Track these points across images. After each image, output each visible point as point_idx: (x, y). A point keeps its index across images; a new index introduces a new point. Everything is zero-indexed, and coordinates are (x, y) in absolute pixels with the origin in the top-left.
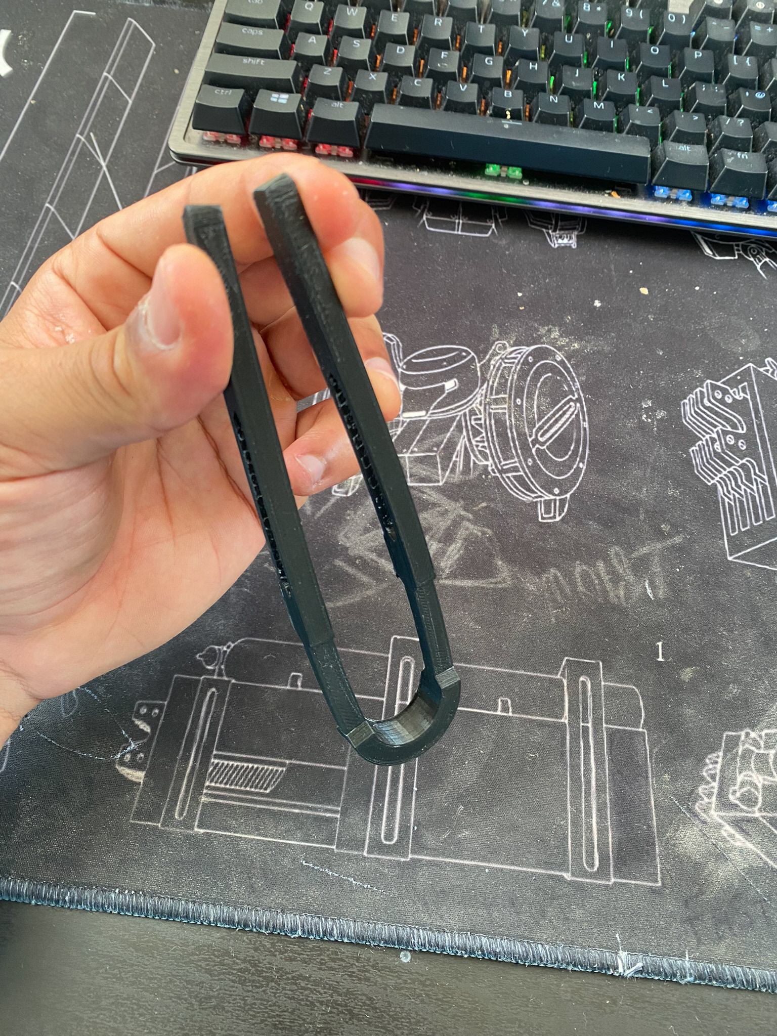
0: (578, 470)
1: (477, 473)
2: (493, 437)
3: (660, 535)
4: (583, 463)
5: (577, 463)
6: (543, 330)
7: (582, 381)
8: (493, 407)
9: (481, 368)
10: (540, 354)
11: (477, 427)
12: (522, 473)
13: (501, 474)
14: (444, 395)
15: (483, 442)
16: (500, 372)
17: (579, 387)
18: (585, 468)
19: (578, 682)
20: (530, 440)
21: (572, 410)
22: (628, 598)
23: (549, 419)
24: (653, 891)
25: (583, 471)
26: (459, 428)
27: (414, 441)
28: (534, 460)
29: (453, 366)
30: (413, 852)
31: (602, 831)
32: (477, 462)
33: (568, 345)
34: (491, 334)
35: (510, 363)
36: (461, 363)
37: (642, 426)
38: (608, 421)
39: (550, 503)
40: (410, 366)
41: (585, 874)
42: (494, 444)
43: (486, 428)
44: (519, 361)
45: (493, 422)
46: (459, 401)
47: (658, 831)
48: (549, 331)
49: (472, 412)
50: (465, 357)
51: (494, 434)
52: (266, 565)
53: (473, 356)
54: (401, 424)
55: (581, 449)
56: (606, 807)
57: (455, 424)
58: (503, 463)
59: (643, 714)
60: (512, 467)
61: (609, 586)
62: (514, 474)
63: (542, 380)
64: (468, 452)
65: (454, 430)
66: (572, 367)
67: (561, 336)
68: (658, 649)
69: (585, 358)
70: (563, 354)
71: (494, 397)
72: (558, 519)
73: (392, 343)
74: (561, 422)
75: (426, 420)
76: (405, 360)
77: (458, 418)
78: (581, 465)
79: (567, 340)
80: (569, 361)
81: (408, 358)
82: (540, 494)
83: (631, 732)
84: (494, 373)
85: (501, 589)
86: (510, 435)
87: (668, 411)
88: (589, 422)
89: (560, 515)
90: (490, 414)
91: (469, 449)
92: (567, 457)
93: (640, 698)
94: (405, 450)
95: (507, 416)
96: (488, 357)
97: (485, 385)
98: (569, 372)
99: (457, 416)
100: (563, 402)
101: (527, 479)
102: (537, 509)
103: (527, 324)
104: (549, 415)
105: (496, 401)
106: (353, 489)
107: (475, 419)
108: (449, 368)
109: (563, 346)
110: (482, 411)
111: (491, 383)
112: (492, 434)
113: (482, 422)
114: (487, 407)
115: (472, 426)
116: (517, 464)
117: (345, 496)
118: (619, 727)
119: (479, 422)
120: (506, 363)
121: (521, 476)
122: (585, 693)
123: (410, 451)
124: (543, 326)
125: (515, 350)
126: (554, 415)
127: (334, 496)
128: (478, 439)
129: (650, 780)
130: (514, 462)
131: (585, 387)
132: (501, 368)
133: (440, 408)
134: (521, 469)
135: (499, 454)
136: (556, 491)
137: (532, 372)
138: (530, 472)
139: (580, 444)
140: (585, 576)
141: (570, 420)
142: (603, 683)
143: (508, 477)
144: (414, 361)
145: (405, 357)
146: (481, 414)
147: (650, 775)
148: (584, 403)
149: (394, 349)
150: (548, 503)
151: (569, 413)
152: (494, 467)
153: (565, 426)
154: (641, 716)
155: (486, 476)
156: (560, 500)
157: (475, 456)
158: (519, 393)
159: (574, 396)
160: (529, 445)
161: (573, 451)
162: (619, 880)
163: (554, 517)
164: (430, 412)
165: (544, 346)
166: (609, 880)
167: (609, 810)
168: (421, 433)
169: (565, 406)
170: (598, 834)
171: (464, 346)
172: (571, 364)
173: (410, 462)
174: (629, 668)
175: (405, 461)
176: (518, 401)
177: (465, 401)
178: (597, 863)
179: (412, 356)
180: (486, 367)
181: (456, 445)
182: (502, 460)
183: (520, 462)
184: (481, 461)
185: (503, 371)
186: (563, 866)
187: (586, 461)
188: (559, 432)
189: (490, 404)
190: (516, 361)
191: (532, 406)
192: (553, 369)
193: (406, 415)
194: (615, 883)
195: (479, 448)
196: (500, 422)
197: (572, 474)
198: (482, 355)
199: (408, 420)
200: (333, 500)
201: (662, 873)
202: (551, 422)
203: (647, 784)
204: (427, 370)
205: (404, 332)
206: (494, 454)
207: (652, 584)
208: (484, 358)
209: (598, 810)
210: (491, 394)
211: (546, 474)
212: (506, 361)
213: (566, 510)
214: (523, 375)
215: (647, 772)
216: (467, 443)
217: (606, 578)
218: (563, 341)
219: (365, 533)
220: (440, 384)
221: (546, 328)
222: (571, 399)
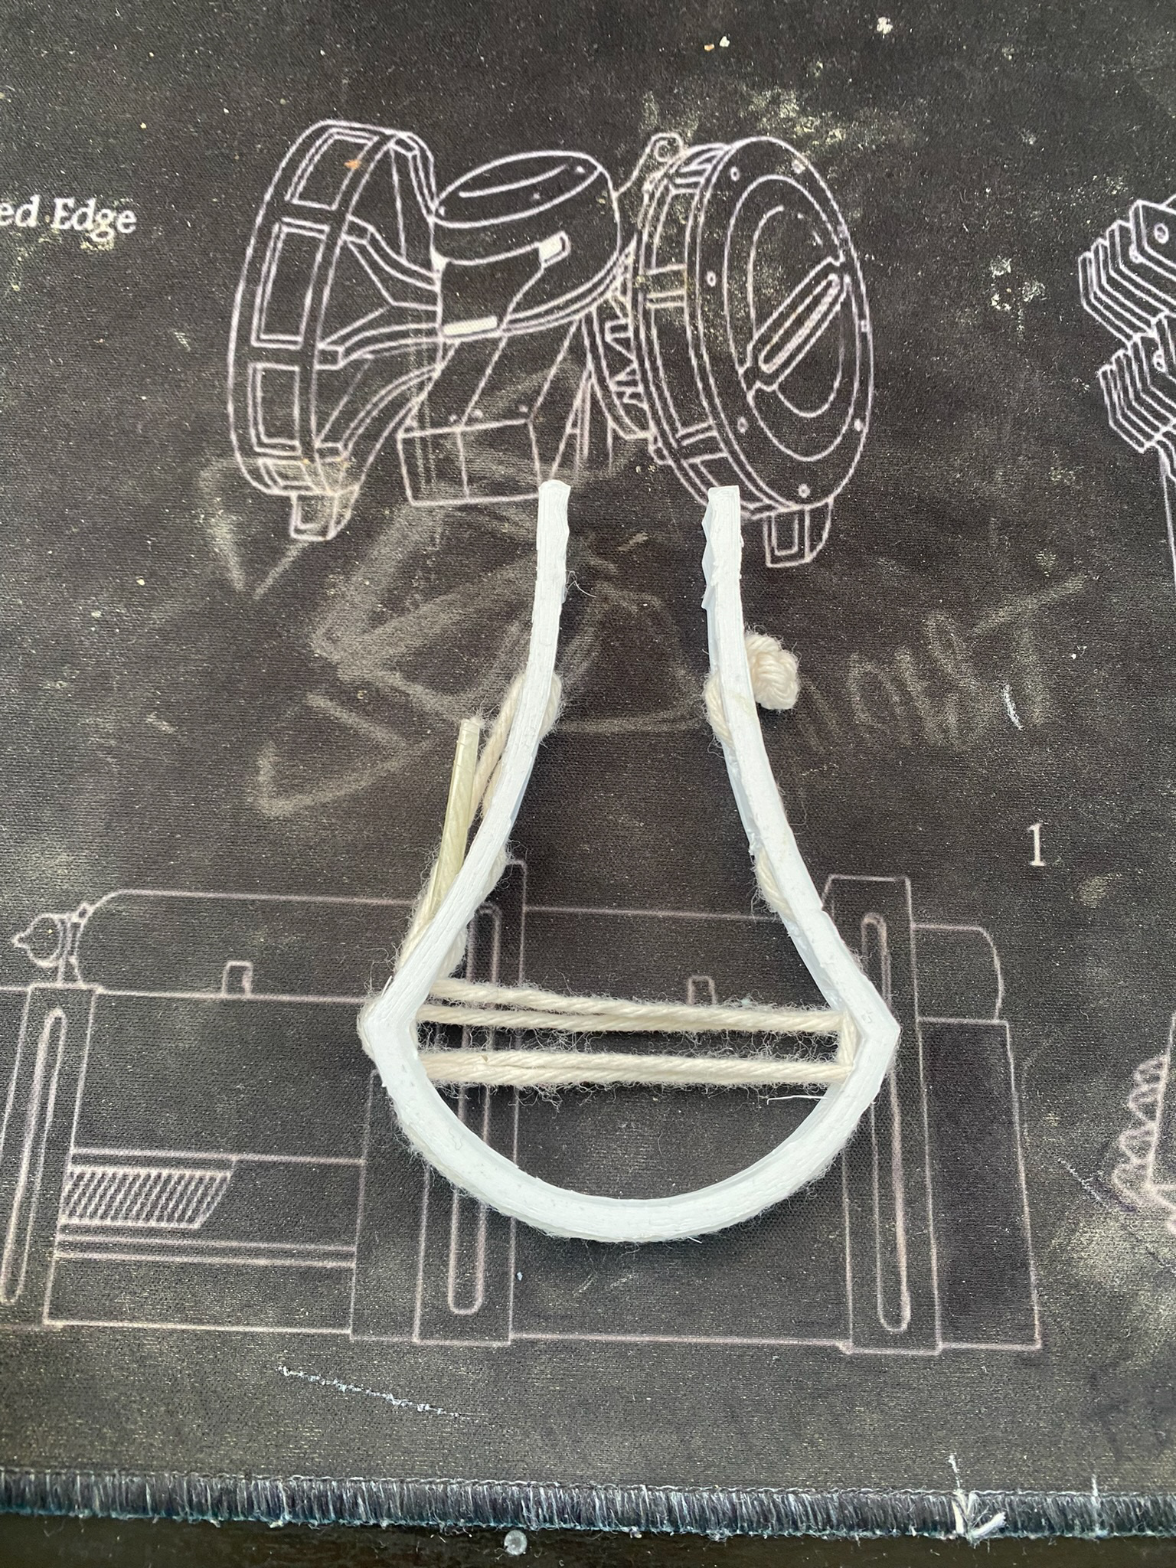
0: (852, 436)
1: (623, 461)
2: (655, 369)
3: (1038, 579)
4: (863, 420)
5: (848, 420)
6: (760, 101)
7: (854, 221)
8: (653, 295)
9: (620, 200)
10: (755, 160)
11: (619, 348)
12: (725, 454)
13: (677, 461)
14: (538, 275)
15: (634, 383)
16: (666, 208)
17: (847, 234)
18: (866, 430)
19: (859, 929)
20: (741, 371)
21: (833, 292)
22: (966, 724)
23: (783, 317)
24: (1025, 1361)
25: (863, 440)
26: (577, 353)
27: (474, 392)
28: (751, 420)
29: (556, 202)
30: (519, 1328)
31: (918, 1246)
32: (621, 433)
33: (821, 132)
34: (640, 118)
35: (688, 186)
36: (573, 193)
37: (992, 325)
38: (915, 314)
39: (791, 521)
40: (455, 208)
41: (882, 1339)
42: (659, 388)
43: (639, 348)
44: (708, 180)
45: (654, 332)
46: (574, 287)
47: (1034, 1234)
48: (775, 101)
49: (606, 313)
50: (583, 178)
51: (659, 362)
52: (151, 719)
53: (601, 174)
54: (440, 353)
55: (856, 385)
56: (924, 1195)
57: (566, 343)
58: (682, 432)
59: (1001, 987)
60: (702, 441)
61: (923, 705)
62: (708, 457)
63: (762, 223)
64: (601, 413)
65: (565, 359)
66: (830, 187)
67: (803, 112)
68: (1032, 839)
69: (863, 163)
70: (809, 158)
71: (654, 271)
72: (809, 558)
73: (409, 155)
74: (810, 324)
75: (500, 339)
76: (444, 195)
77: (573, 329)
78: (858, 425)
79: (817, 123)
80: (823, 175)
81: (450, 188)
82: (767, 501)
83: (976, 1030)
84: (651, 212)
85: (685, 733)
86: (694, 362)
87: (1050, 283)
88: (872, 320)
89: (812, 548)
90: (646, 313)
91: (602, 404)
92: (826, 407)
93: (995, 951)
94: (453, 418)
95: (687, 317)
96: (636, 174)
97: (633, 244)
98: (824, 202)
99: (570, 323)
100: (812, 274)
101: (736, 468)
102: (762, 539)
103: (723, 89)
104: (781, 309)
105: (660, 282)
106: (338, 522)
107: (614, 330)
108: (548, 206)
109: (809, 137)
110: (629, 307)
111: (645, 237)
112: (653, 362)
113: (630, 334)
114: (640, 298)
115: (606, 345)
116: (715, 433)
117: (321, 539)
118: (952, 1020)
119: (622, 335)
120: (677, 186)
121: (725, 460)
122: (875, 950)
123: (465, 419)
124: (760, 87)
125: (698, 154)
126: (793, 307)
127: (295, 541)
128: (622, 377)
129: (1017, 1128)
130: (706, 428)
131: (859, 235)
132: (669, 199)
133: (531, 308)
134: (722, 445)
135: (672, 410)
136: (804, 491)
137: (739, 205)
138: (743, 450)
139: (854, 373)
140: (872, 687)
141: (830, 317)
142: (913, 926)
143: (693, 467)
144: (463, 194)
145: (441, 187)
146: (625, 315)
147: (1016, 1118)
148: (860, 274)
149: (416, 170)
150: (784, 523)
151: (827, 300)
152: (660, 444)
153: (819, 333)
154: (996, 991)
155: (644, 468)
156: (812, 511)
157: (617, 419)
158: (712, 260)
159: (837, 258)
160: (739, 383)
161: (839, 391)
162: (954, 1346)
163: (801, 554)
164: (508, 317)
165: (764, 138)
166: (933, 1347)
167: (930, 1201)
168: (489, 371)
169: (818, 283)
170: (908, 1252)
171: (581, 149)
172: (827, 181)
173: (466, 444)
174: (969, 887)
175: (454, 444)
176: (711, 278)
177: (588, 285)
178: (907, 1313)
179: (458, 183)
180: (631, 201)
181: (573, 396)
182: (678, 424)
183: (720, 427)
184: (631, 431)
185: (672, 206)
186: (835, 1326)
187: (868, 413)
188: (807, 348)
189: (645, 289)
190: (702, 180)
191: (743, 289)
192: (785, 194)
193: (453, 328)
194: (945, 1352)
195: (626, 400)
196: (670, 332)
197: (838, 448)
198: (621, 170)
199: (457, 342)
200: (293, 552)
201: (1043, 1323)
202: (787, 324)
203: (1011, 1135)
204: (496, 215)
205: (436, 125)
206: (660, 413)
207: (1016, 694)
208: (627, 178)
209: (909, 1203)
210: (648, 265)
211: (778, 450)
212: (679, 181)
213: (825, 535)
214: (719, 213)
215: (1009, 1112)
216: (597, 388)
217: (916, 687)
218: (806, 126)
219: (374, 627)
220: (528, 248)
221: (768, 94)
222: (830, 264)
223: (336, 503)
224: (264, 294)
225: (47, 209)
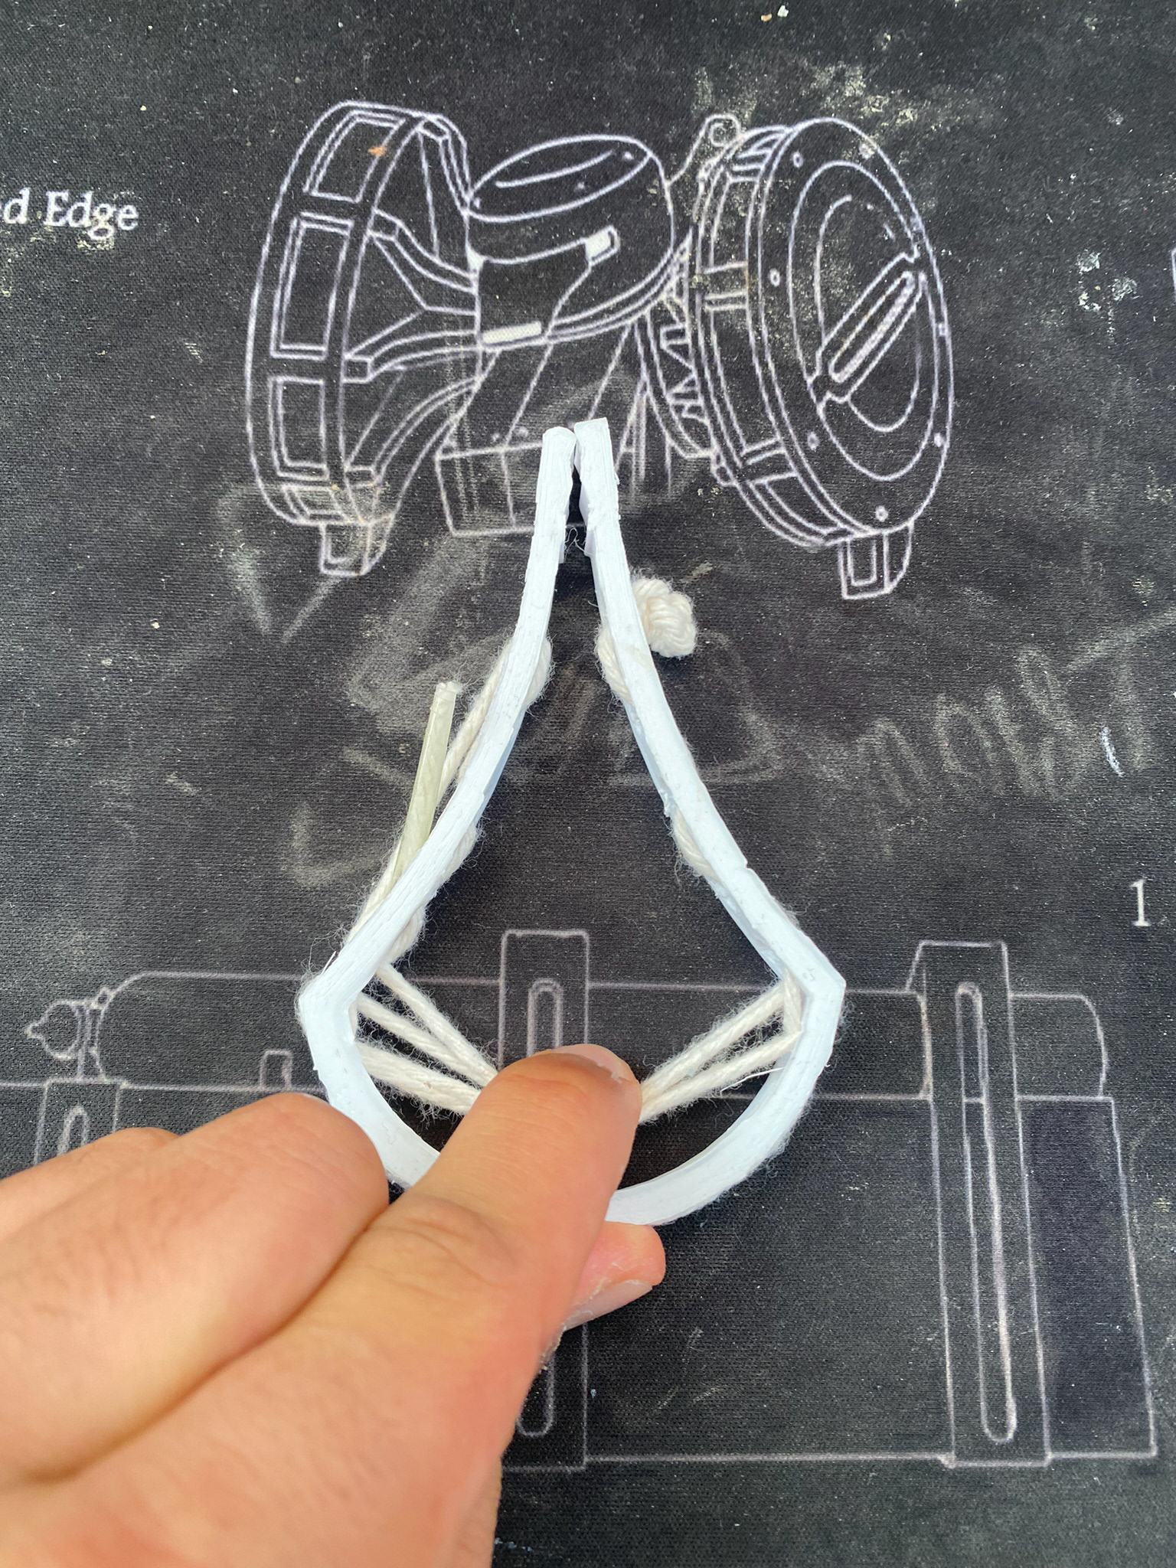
0: (932, 452)
1: (683, 483)
2: (716, 380)
3: (1134, 609)
4: (944, 434)
5: (928, 434)
6: (823, 78)
7: (929, 211)
8: (711, 297)
9: (673, 190)
10: (820, 144)
11: (676, 356)
12: (794, 474)
13: (741, 480)
14: (585, 275)
15: (692, 395)
16: (723, 199)
17: (921, 227)
18: (947, 446)
19: (952, 1000)
20: (810, 380)
21: (907, 291)
22: (1063, 772)
23: (854, 320)
24: (1143, 1470)
25: (944, 456)
26: (630, 362)
27: (518, 407)
28: (822, 435)
29: (603, 192)
30: (594, 1450)
31: (1022, 1348)
32: (681, 452)
33: (890, 112)
34: (692, 95)
35: (747, 173)
36: (621, 182)
37: (1080, 327)
38: (996, 316)
39: (868, 549)
40: (491, 199)
41: (988, 1451)
42: (720, 400)
43: (698, 356)
44: (769, 167)
45: (714, 338)
46: (625, 289)
47: (1147, 1332)
48: (840, 77)
49: (661, 317)
50: (631, 165)
51: (720, 372)
52: (171, 779)
53: (651, 161)
54: (480, 364)
55: (935, 395)
56: (1028, 1289)
57: (618, 351)
58: (747, 450)
59: (1105, 1060)
60: (769, 459)
61: (1017, 751)
62: (775, 477)
63: (828, 215)
64: (657, 428)
65: (617, 370)
66: (902, 174)
67: (870, 90)
68: (1135, 897)
69: (937, 146)
70: (878, 142)
71: (712, 270)
72: (888, 588)
73: (440, 140)
74: (883, 328)
75: (545, 347)
76: (479, 185)
77: (625, 335)
78: (938, 440)
79: (886, 102)
80: (894, 160)
81: (486, 177)
82: (841, 526)
83: (1079, 1109)
84: (708, 203)
85: (760, 785)
86: (759, 371)
87: (1141, 279)
88: (951, 322)
89: (892, 577)
90: (705, 316)
91: (659, 419)
92: (903, 420)
93: (1098, 1021)
94: (496, 437)
95: (749, 321)
96: (689, 160)
97: (689, 239)
98: (895, 190)
99: (622, 329)
100: (885, 271)
101: (807, 489)
102: (837, 567)
103: (783, 63)
104: (852, 311)
105: (719, 281)
106: (373, 556)
107: (670, 335)
108: (594, 197)
109: (877, 118)
110: (685, 309)
111: (701, 231)
112: (714, 372)
113: (688, 340)
114: (698, 300)
115: (663, 355)
116: (783, 451)
117: (353, 574)
118: (1054, 1098)
119: (679, 342)
120: (736, 174)
121: (794, 480)
122: (969, 1022)
123: (509, 437)
124: (822, 62)
125: (758, 138)
126: (864, 308)
127: (325, 577)
128: (680, 388)
129: (1126, 1215)
130: (774, 445)
131: (938, 228)
132: (726, 189)
133: (578, 311)
134: (791, 464)
135: (736, 425)
136: (882, 513)
137: (803, 195)
138: (814, 468)
139: (932, 382)
140: (961, 733)
141: (905, 320)
142: (1010, 995)
143: (761, 489)
144: (500, 185)
145: (476, 177)
146: (682, 319)
147: (1125, 1204)
148: (936, 271)
149: (448, 157)
150: (861, 549)
151: (902, 300)
152: (723, 464)
153: (893, 338)
154: (1100, 1065)
155: (707, 490)
156: (891, 536)
157: (675, 436)
158: (774, 256)
159: (910, 253)
160: (808, 394)
161: (917, 402)
162: (1065, 1455)
163: (879, 584)
164: (554, 323)
165: (828, 120)
166: (1042, 1457)
167: (1035, 1298)
168: (534, 383)
169: (891, 282)
170: (1013, 1353)
171: (628, 134)
172: (898, 167)
173: (512, 467)
174: (1070, 952)
175: (498, 466)
176: (775, 277)
177: (641, 286)
178: (1013, 1421)
179: (493, 172)
180: (685, 190)
181: (627, 411)
182: (743, 441)
183: (789, 443)
184: (691, 450)
185: (729, 196)
186: (936, 1438)
187: (948, 427)
188: (881, 354)
189: (703, 289)
190: (762, 167)
191: (809, 288)
192: (853, 182)
193: (494, 336)
194: (1055, 1463)
195: (685, 415)
196: (732, 339)
197: (918, 465)
198: (673, 156)
199: (498, 351)
200: (324, 590)
201: (1158, 1428)
202: (859, 328)
203: (1120, 1223)
204: (538, 208)
205: (469, 107)
206: (723, 428)
207: (1117, 737)
208: (681, 160)
209: (1012, 1300)
210: (705, 262)
211: (853, 468)
212: (736, 168)
213: (906, 563)
214: (781, 203)
215: (1116, 1197)
216: (653, 401)
217: (1009, 731)
218: (875, 105)
219: (416, 673)
220: (573, 245)
221: (832, 70)
222: (904, 261)
223: (370, 534)
224: (282, 298)
225: (38, 205)
